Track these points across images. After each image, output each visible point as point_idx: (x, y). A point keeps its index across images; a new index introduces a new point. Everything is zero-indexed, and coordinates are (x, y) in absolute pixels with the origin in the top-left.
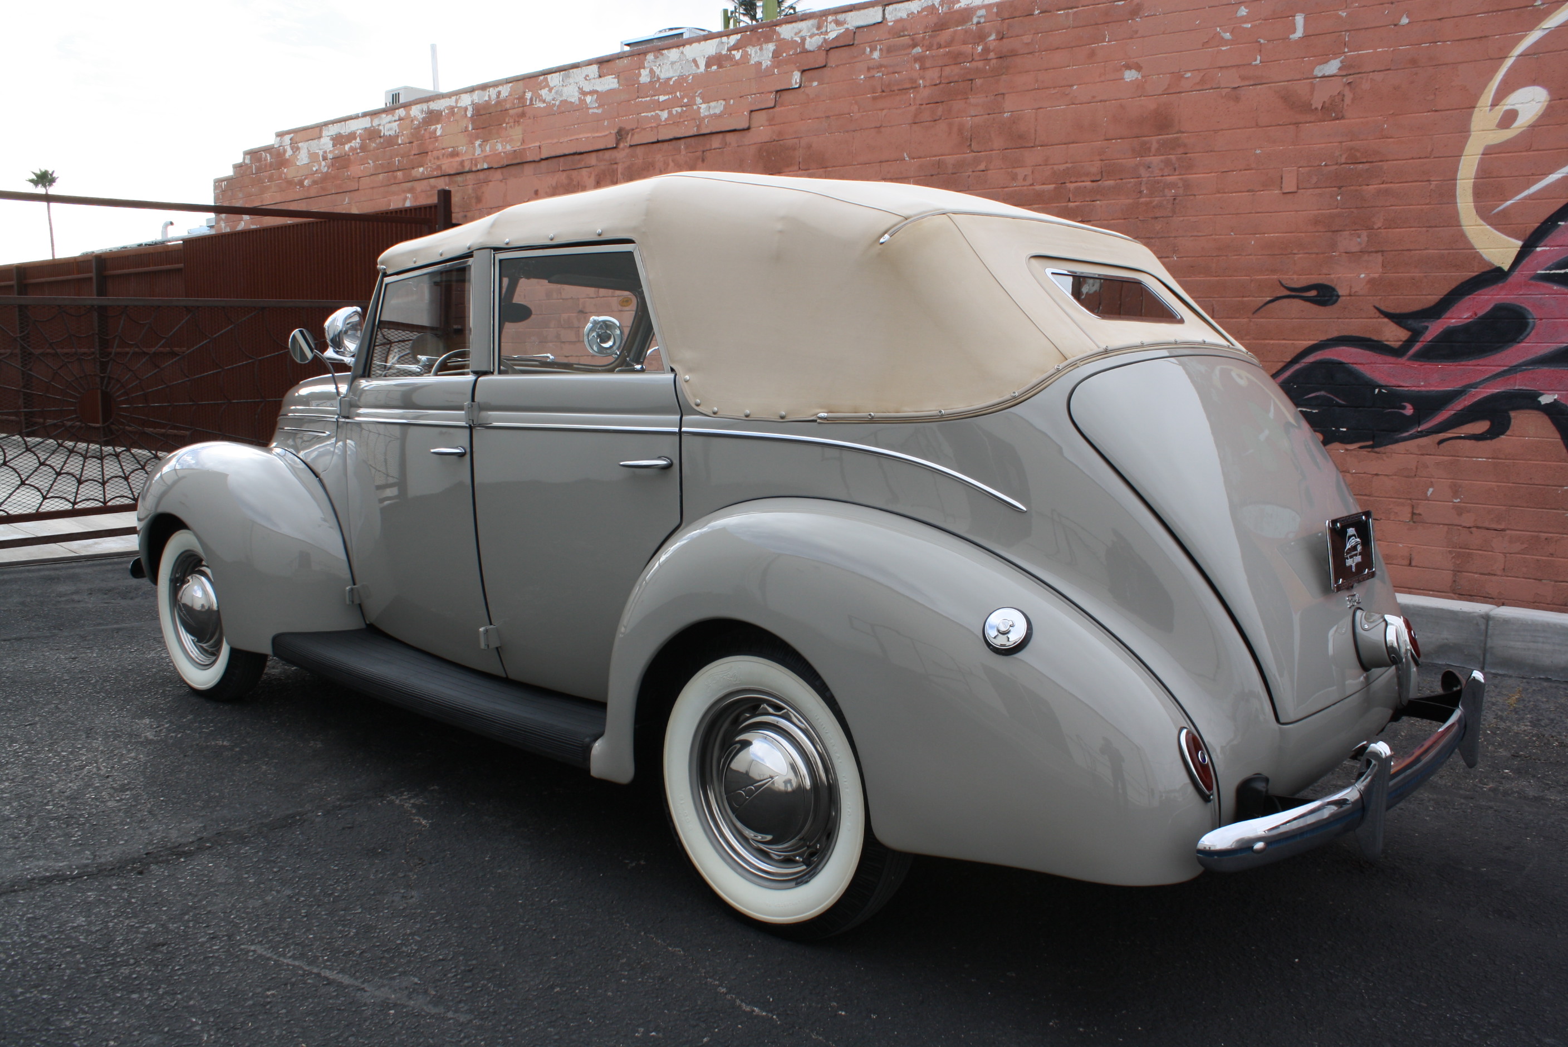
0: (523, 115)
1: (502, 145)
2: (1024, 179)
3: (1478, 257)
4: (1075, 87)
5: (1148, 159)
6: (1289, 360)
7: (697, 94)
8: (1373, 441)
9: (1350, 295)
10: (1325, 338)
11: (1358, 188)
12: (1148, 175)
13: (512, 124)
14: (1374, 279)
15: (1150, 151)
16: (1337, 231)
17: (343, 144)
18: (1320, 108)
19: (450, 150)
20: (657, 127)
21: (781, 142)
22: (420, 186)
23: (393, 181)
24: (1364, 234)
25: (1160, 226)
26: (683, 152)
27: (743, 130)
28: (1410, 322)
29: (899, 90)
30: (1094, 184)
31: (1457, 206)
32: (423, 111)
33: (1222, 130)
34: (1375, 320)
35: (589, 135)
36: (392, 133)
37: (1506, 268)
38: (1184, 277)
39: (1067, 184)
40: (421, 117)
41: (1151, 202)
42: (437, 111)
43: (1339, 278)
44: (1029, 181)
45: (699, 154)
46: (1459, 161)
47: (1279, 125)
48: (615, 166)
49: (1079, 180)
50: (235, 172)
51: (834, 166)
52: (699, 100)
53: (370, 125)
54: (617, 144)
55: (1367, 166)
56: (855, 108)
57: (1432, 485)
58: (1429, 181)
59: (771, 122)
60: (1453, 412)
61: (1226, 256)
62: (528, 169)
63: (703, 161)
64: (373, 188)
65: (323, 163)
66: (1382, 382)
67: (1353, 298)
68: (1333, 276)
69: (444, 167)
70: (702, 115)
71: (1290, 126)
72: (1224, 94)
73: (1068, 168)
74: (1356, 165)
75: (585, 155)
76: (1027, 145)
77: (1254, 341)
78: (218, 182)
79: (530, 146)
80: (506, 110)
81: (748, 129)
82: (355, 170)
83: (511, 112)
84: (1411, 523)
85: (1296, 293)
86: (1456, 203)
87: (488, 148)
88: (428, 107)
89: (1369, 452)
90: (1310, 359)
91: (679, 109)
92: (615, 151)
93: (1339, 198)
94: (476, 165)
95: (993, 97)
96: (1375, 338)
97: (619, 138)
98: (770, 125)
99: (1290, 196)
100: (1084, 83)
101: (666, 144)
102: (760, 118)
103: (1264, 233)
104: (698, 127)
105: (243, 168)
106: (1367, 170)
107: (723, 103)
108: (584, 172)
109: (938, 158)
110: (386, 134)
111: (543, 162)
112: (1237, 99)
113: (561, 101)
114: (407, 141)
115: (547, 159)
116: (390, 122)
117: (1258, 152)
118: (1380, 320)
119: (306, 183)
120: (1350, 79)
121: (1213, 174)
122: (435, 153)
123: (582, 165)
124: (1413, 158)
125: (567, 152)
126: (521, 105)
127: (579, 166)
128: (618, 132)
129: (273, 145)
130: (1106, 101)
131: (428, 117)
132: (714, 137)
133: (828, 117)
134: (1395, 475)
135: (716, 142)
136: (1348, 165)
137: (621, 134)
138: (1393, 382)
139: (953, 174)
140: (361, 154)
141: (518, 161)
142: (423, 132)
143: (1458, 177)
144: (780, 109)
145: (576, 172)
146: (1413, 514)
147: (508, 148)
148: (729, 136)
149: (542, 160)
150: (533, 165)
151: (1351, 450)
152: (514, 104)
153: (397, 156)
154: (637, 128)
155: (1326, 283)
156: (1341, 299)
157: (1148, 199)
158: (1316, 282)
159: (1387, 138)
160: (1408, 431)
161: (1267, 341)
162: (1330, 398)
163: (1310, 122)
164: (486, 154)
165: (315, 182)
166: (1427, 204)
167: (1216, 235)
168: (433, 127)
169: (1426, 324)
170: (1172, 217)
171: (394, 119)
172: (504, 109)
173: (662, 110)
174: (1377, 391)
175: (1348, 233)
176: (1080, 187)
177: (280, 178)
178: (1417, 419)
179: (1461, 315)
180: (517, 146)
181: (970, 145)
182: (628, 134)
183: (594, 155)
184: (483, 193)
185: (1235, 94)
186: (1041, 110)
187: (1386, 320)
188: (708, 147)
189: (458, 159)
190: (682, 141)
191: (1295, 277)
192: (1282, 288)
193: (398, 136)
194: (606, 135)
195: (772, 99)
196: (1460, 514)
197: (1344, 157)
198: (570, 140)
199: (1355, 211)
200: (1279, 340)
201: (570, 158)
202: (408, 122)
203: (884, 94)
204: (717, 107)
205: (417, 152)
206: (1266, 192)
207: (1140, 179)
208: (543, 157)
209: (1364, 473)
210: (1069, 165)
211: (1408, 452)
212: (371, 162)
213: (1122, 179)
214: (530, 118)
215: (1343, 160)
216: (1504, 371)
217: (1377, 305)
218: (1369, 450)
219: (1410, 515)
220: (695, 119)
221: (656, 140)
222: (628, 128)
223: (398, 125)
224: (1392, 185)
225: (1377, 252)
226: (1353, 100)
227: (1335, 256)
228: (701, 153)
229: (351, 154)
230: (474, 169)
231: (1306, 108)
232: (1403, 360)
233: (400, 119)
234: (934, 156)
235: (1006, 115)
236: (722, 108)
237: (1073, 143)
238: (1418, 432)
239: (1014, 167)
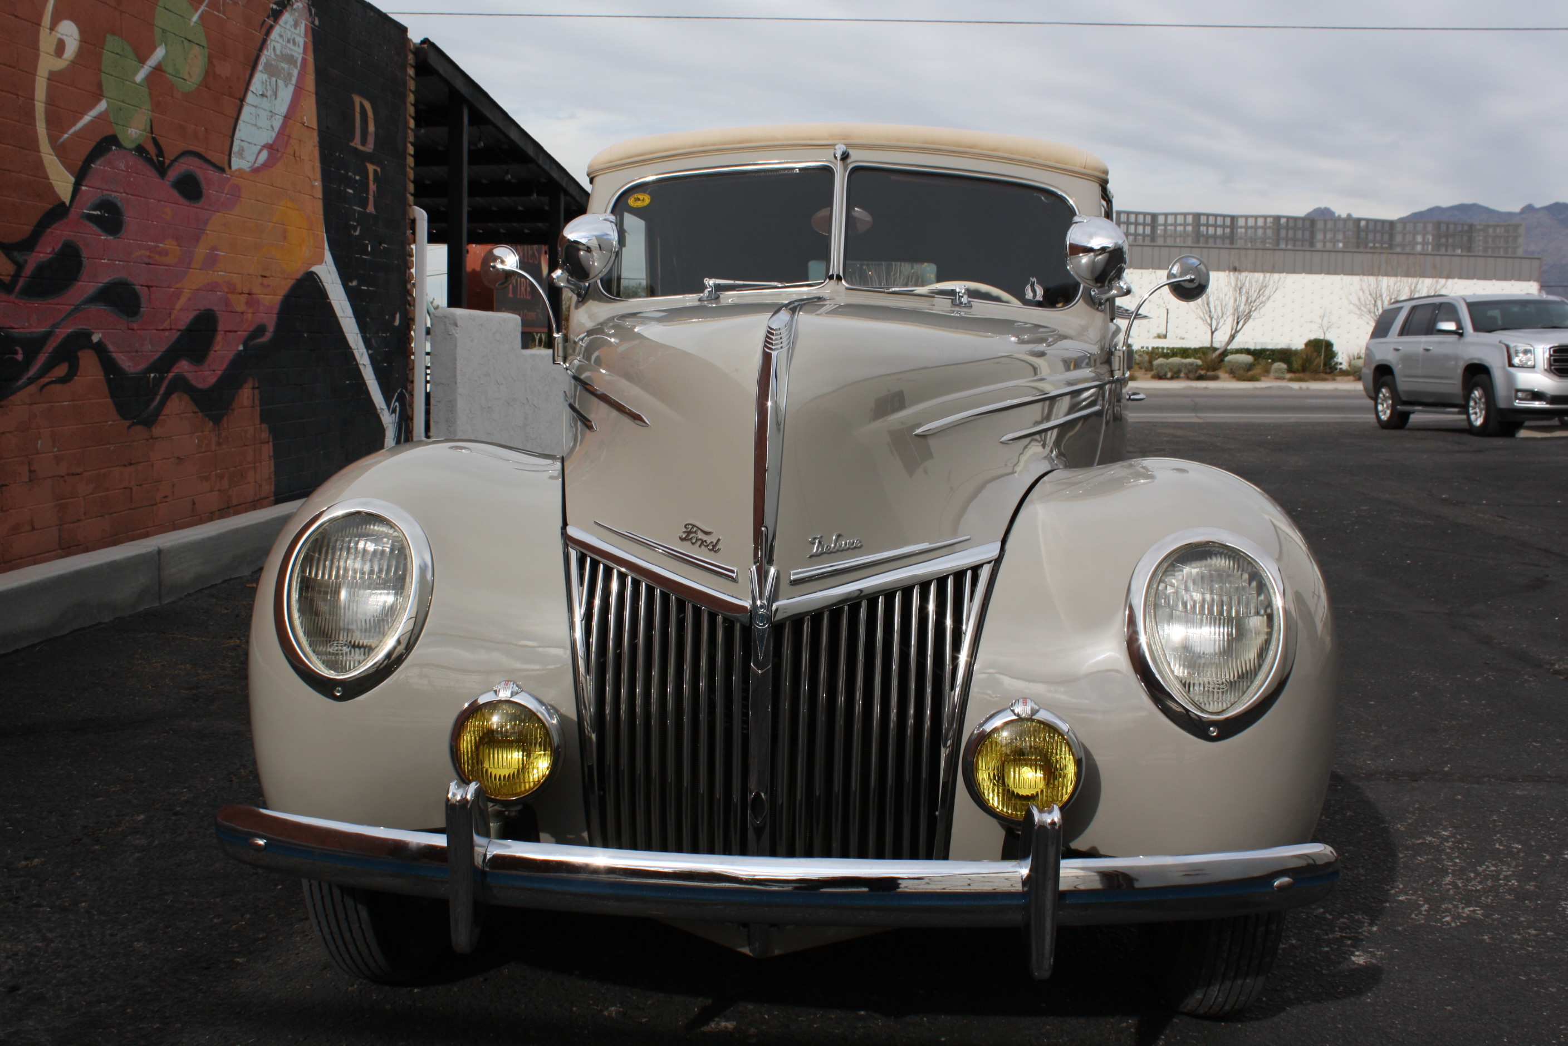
3: (50, 188)
28: (15, 254)
31: (36, 130)
37: (68, 203)
46: (35, 81)
57: (40, 436)
58: (17, 95)
60: (47, 355)
84: (30, 482)
86: (35, 126)
124: (5, 64)
134: (16, 430)
138: (8, 323)
143: (35, 98)
146: (30, 471)
160: (21, 379)
166: (18, 121)
169: (24, 257)
178: (26, 365)
179: (45, 252)
196: (58, 464)
211: (22, 403)
216: (73, 311)
219: (28, 474)
232: (12, 297)
238: (28, 379)
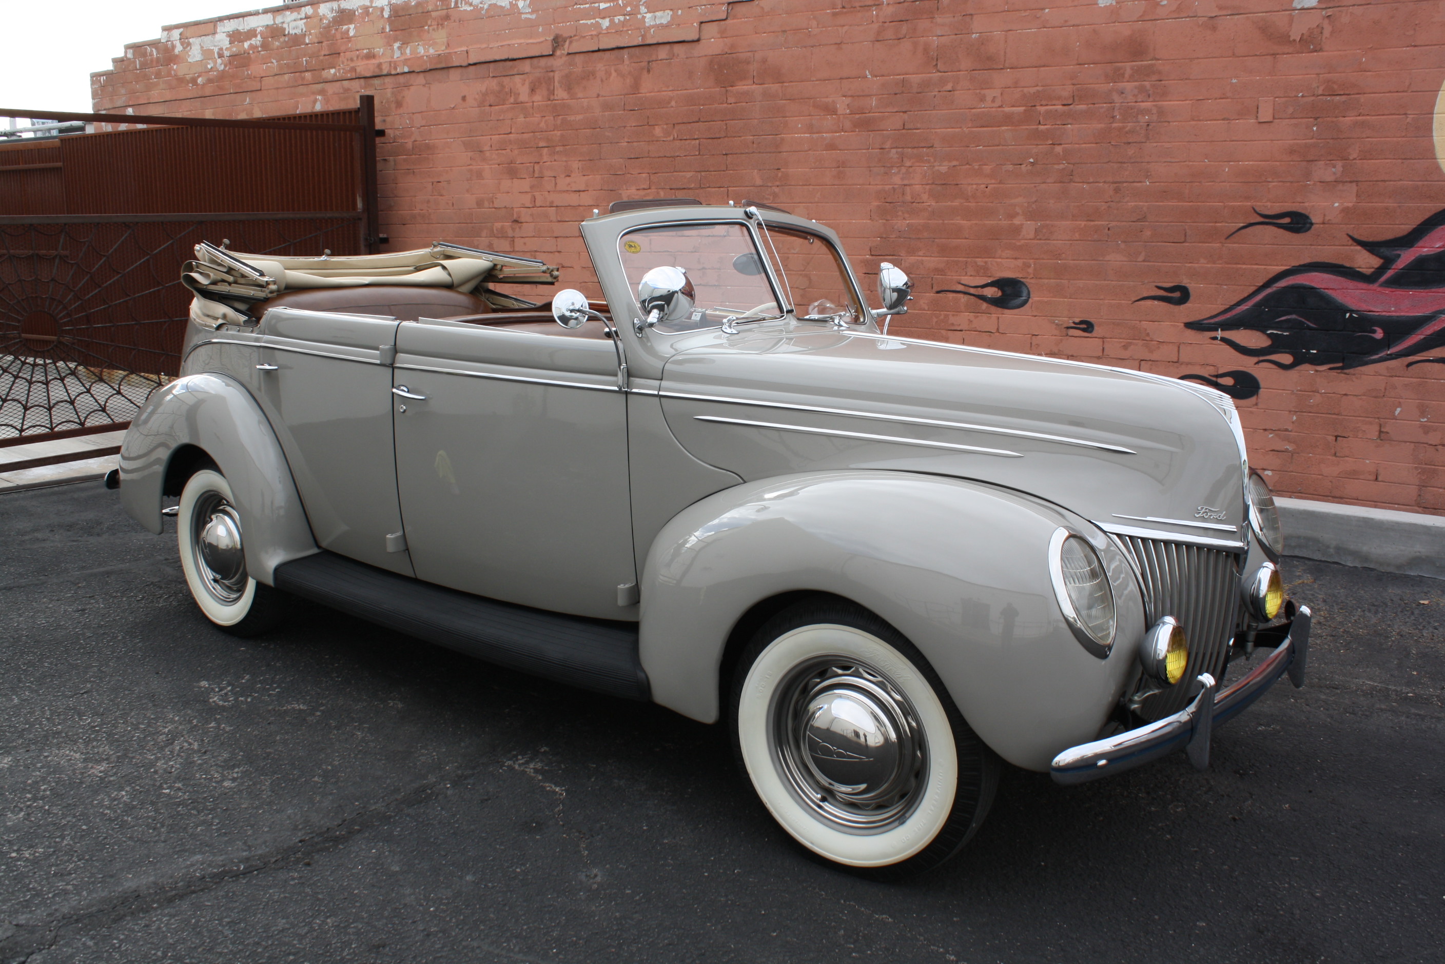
0: (447, 17)
1: (425, 49)
2: (993, 101)
4: (1047, 10)
5: (1121, 85)
6: (1261, 284)
7: (641, 3)
8: (1343, 363)
9: (1323, 223)
10: (1297, 264)
11: (1335, 119)
12: (1120, 101)
13: (435, 27)
14: (1348, 208)
15: (1124, 77)
16: (1312, 161)
17: (242, 41)
18: (1298, 40)
19: (365, 51)
20: (597, 35)
21: (734, 55)
22: (331, 89)
23: (300, 82)
24: (1339, 164)
25: (1133, 152)
26: (627, 62)
27: (693, 41)
28: (1382, 250)
29: (861, 7)
30: (1066, 108)
31: (1433, 140)
32: (333, 9)
33: (1198, 58)
34: (1348, 247)
35: (522, 41)
36: (298, 31)
38: (1157, 202)
39: (1037, 107)
40: (330, 15)
41: (1124, 127)
42: (350, 10)
43: (1313, 206)
44: (998, 102)
45: (644, 64)
46: (1436, 96)
47: (1256, 55)
48: (552, 74)
49: (1049, 103)
50: (115, 67)
51: (791, 82)
52: (643, 9)
53: (272, 23)
54: (554, 51)
55: (1344, 98)
56: (814, 23)
57: (1400, 405)
58: (1405, 114)
59: (723, 34)
60: (1422, 337)
61: (1199, 182)
62: (454, 75)
63: (649, 71)
64: (277, 89)
65: (219, 61)
66: (1354, 307)
67: (1327, 226)
68: (1306, 204)
69: (358, 70)
70: (647, 25)
71: (1268, 57)
72: (1200, 23)
73: (1038, 91)
74: (1333, 97)
75: (518, 61)
76: (995, 67)
77: (1227, 266)
78: (95, 77)
79: (456, 50)
80: (428, 12)
81: (698, 40)
82: (256, 69)
83: (434, 14)
84: (1379, 441)
85: (1270, 220)
86: (1432, 136)
87: (408, 51)
88: (339, 6)
89: (1338, 373)
90: (1283, 283)
91: (622, 18)
92: (551, 58)
93: (1315, 129)
94: (395, 68)
95: (960, 18)
96: (1347, 265)
97: (555, 45)
98: (722, 37)
99: (1265, 125)
100: (1057, 7)
101: (608, 53)
102: (711, 31)
103: (1239, 161)
104: (643, 36)
105: (125, 63)
106: (1344, 102)
107: (671, 13)
108: (517, 79)
109: (902, 77)
110: (291, 32)
111: (471, 67)
112: (1214, 29)
113: (490, 5)
114: (316, 41)
115: (475, 64)
116: (295, 20)
117: (1234, 81)
118: (1352, 248)
119: (200, 81)
120: (1330, 12)
121: (1187, 102)
122: (348, 55)
123: (515, 71)
124: (1390, 92)
125: (498, 58)
126: (445, 8)
127: (511, 73)
128: (554, 39)
129: (160, 39)
130: (1079, 26)
131: (339, 16)
132: (661, 48)
133: (784, 31)
134: (1364, 395)
135: (663, 53)
136: (1325, 97)
137: (557, 42)
138: (1364, 307)
139: (918, 93)
140: (262, 53)
141: (443, 65)
142: (333, 32)
143: (1435, 112)
144: (732, 21)
145: (508, 79)
146: (1380, 432)
147: (431, 51)
148: (677, 49)
149: (470, 65)
150: (459, 71)
151: (1320, 371)
152: (436, 6)
153: (305, 56)
154: (575, 36)
155: (1300, 211)
156: (1313, 227)
157: (1121, 125)
158: (1289, 210)
159: (1365, 71)
160: (1377, 354)
161: (1239, 266)
162: (1301, 321)
163: (1288, 53)
164: (406, 57)
165: (210, 81)
166: (1403, 137)
167: (1190, 161)
168: (345, 27)
169: (1398, 252)
170: (1145, 142)
171: (299, 17)
172: (425, 11)
173: (604, 18)
174: (1348, 315)
175: (1323, 162)
176: (1051, 111)
177: (169, 74)
178: (1387, 342)
179: (1431, 246)
180: (442, 50)
181: (937, 64)
182: (565, 41)
183: (528, 62)
184: (404, 97)
185: (1212, 23)
186: (1011, 32)
187: (1359, 248)
188: (654, 58)
189: (374, 61)
190: (626, 51)
191: (1269, 204)
192: (1256, 215)
193: (305, 35)
194: (542, 42)
195: (724, 11)
196: (1426, 433)
197: (1321, 88)
198: (501, 46)
199: (1331, 141)
200: (1252, 264)
201: (501, 64)
202: (315, 20)
203: (844, 10)
204: (664, 17)
205: (327, 53)
206: (1241, 121)
207: (1113, 105)
208: (471, 62)
209: (1334, 393)
210: (1040, 88)
211: (1377, 374)
212: (274, 61)
213: (1094, 104)
214: (455, 21)
215: (1320, 92)
217: (1351, 234)
218: (1339, 371)
219: (1377, 433)
220: (639, 29)
221: (597, 49)
222: (565, 35)
223: (304, 23)
224: (1368, 117)
225: (1351, 182)
226: (1332, 33)
227: (1309, 185)
228: (646, 63)
229: (251, 52)
230: (393, 72)
231: (1285, 39)
232: (1375, 286)
233: (307, 17)
234: (897, 75)
235: (974, 36)
236: (669, 19)
237: (1044, 66)
238: (1388, 355)
239: (982, 89)
